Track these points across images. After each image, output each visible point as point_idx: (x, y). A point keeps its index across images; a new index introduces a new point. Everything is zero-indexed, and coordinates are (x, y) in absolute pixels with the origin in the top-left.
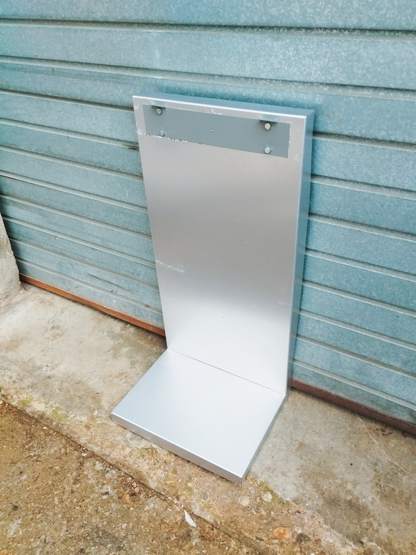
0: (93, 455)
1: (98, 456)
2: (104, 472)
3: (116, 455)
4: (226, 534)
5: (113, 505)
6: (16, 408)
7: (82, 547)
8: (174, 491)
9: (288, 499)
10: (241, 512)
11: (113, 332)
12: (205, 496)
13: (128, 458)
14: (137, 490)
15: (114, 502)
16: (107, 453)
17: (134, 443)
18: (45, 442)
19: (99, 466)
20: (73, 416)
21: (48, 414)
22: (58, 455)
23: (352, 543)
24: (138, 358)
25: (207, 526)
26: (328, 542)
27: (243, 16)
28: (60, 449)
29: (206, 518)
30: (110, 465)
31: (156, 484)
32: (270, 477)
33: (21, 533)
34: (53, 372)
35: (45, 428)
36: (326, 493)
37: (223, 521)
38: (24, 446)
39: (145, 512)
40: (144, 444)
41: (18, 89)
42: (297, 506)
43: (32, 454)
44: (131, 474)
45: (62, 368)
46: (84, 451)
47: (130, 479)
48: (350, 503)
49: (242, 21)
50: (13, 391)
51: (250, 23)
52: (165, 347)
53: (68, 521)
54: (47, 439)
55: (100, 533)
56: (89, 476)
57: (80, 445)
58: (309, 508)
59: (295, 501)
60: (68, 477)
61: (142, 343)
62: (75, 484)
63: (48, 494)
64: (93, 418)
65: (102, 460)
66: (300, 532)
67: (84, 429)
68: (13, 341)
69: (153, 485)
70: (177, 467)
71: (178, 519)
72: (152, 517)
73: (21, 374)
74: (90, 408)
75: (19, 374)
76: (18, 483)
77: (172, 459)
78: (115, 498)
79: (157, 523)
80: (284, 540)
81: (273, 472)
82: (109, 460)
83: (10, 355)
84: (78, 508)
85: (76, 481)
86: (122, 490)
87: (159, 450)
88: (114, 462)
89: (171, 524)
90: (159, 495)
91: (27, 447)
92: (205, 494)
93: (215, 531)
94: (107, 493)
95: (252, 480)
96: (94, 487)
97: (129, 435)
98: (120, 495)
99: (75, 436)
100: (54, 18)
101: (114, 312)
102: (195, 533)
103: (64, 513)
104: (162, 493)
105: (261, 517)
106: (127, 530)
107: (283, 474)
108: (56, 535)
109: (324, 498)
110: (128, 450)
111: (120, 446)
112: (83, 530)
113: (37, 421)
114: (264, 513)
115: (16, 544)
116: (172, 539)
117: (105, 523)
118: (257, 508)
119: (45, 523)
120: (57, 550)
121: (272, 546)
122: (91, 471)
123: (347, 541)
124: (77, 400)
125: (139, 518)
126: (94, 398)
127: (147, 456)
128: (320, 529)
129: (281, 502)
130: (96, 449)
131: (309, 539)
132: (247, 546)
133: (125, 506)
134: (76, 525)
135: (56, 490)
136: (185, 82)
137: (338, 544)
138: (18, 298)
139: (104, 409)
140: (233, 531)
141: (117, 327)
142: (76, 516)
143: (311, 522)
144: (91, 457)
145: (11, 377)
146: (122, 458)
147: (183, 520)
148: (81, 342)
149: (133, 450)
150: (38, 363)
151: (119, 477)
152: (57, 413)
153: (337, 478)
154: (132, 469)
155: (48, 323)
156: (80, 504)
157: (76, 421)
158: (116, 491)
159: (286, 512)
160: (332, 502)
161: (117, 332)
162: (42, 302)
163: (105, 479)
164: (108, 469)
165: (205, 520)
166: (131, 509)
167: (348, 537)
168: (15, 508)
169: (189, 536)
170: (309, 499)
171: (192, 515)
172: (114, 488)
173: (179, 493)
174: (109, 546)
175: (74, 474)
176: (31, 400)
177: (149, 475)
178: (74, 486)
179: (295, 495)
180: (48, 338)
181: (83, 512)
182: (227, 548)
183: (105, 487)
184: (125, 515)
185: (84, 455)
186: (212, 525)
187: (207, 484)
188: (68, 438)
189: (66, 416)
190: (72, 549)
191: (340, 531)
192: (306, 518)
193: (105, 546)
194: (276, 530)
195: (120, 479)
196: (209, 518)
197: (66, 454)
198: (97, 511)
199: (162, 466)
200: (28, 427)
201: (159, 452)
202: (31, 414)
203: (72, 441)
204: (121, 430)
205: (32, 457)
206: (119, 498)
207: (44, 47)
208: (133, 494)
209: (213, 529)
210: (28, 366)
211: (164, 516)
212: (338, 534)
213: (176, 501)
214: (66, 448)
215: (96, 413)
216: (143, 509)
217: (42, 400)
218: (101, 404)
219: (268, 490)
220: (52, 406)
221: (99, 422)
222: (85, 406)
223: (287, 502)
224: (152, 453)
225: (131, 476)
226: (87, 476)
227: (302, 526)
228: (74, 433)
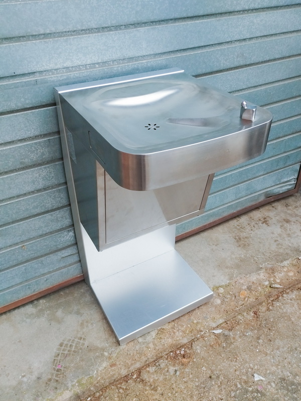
0: (139, 371)
1: (143, 367)
2: (158, 367)
3: (150, 355)
4: (233, 318)
5: (187, 370)
8: (195, 331)
9: (228, 282)
10: (223, 306)
12: (206, 318)
13: (157, 348)
14: (182, 352)
15: (184, 369)
16: (145, 359)
17: (149, 338)
19: (152, 369)
20: (96, 372)
21: (79, 391)
22: (123, 396)
23: (260, 272)
25: (224, 325)
26: (255, 280)
30: (154, 361)
31: (186, 339)
32: (212, 282)
35: (89, 399)
36: (233, 266)
39: (200, 353)
40: (153, 334)
42: (233, 280)
44: (170, 351)
46: (132, 375)
48: (241, 261)
55: (202, 385)
56: (156, 378)
57: (125, 377)
58: (236, 277)
59: (230, 279)
60: (147, 394)
62: (156, 391)
64: (110, 358)
65: (148, 365)
66: (246, 287)
67: (113, 368)
69: (185, 341)
70: (179, 323)
71: (214, 337)
74: (98, 357)
78: (182, 367)
79: (211, 349)
80: (247, 295)
81: (210, 280)
82: (151, 360)
85: (155, 389)
86: (177, 361)
88: (155, 358)
89: (215, 342)
90: (193, 340)
92: (204, 317)
93: (228, 322)
94: (176, 371)
96: (166, 378)
97: (140, 340)
98: (181, 364)
99: (115, 376)
102: (226, 333)
104: (193, 338)
105: (231, 299)
106: (207, 368)
107: (214, 276)
110: (151, 345)
111: (145, 349)
114: (229, 296)
117: (197, 380)
118: (225, 297)
121: (249, 302)
122: (152, 376)
124: (82, 363)
125: (203, 358)
126: (90, 351)
127: (162, 336)
129: (227, 286)
130: (138, 365)
131: (251, 286)
132: (244, 312)
133: (190, 363)
137: (258, 277)
139: (107, 347)
143: (243, 280)
146: (155, 351)
147: (215, 335)
148: (20, 341)
149: (153, 342)
151: (167, 359)
152: (83, 384)
153: (227, 258)
154: (167, 348)
157: (101, 370)
158: (177, 365)
159: (233, 287)
160: (238, 266)
163: (164, 369)
164: (157, 364)
165: (221, 324)
166: (195, 360)
167: (257, 271)
169: (226, 336)
170: (232, 274)
171: (214, 329)
172: (174, 365)
173: (198, 329)
174: (213, 383)
175: (147, 388)
177: (177, 340)
178: (158, 392)
179: (227, 278)
181: (181, 391)
182: (241, 321)
183: (170, 370)
184: (197, 365)
185: (135, 376)
186: (225, 322)
187: (199, 314)
188: (113, 383)
189: (92, 377)
191: (253, 272)
192: (240, 281)
194: (241, 296)
195: (169, 359)
196: (221, 321)
197: (126, 389)
198: (185, 382)
199: (174, 331)
201: (164, 328)
203: (117, 381)
204: (132, 343)
206: (183, 365)
208: (184, 356)
211: (208, 344)
212: (254, 274)
213: (202, 333)
214: (121, 388)
215: (106, 354)
216: (198, 353)
217: (58, 391)
218: (100, 347)
219: (218, 288)
220: (73, 386)
221: (114, 355)
222: (93, 360)
223: (229, 283)
224: (162, 332)
225: (171, 352)
226: (155, 380)
227: (243, 285)
228: (112, 376)
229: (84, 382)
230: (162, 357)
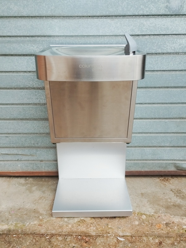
0: (52, 235)
1: (56, 235)
2: (65, 240)
3: (66, 230)
4: (139, 237)
8: (105, 232)
9: (152, 213)
10: (138, 227)
11: (21, 183)
13: (73, 229)
14: (87, 240)
16: (60, 231)
17: (71, 221)
18: (20, 241)
19: (60, 238)
20: (28, 223)
21: (12, 228)
22: (33, 244)
24: (44, 189)
25: (129, 238)
26: (177, 221)
27: (99, 12)
28: (32, 241)
30: (66, 235)
31: (95, 233)
32: (140, 209)
36: (164, 206)
37: (134, 233)
39: (98, 245)
42: (157, 214)
44: (79, 234)
46: (47, 236)
47: (79, 237)
48: (173, 205)
54: (21, 239)
56: (59, 244)
57: (42, 234)
58: (162, 213)
59: (155, 213)
61: (41, 183)
64: (41, 220)
65: (60, 235)
66: (165, 222)
67: (39, 227)
69: (93, 234)
70: (98, 223)
71: (115, 241)
72: (103, 245)
74: (36, 217)
77: (93, 220)
78: (79, 246)
79: (107, 247)
80: (162, 228)
81: (139, 207)
82: (64, 234)
86: (80, 243)
87: (85, 219)
88: (67, 233)
89: (114, 244)
93: (134, 238)
94: (74, 247)
95: (133, 213)
97: (66, 219)
98: (81, 245)
99: (36, 231)
102: (127, 243)
104: (100, 235)
105: (147, 225)
107: (144, 206)
110: (70, 226)
111: (65, 226)
114: (147, 223)
121: (160, 232)
122: (57, 242)
123: (183, 217)
126: (34, 212)
127: (81, 224)
128: (171, 218)
129: (150, 216)
130: (53, 232)
131: (170, 224)
132: (151, 236)
137: (181, 220)
139: (44, 214)
140: (141, 234)
141: (22, 181)
143: (166, 218)
144: (52, 237)
146: (70, 230)
147: (118, 241)
148: (5, 193)
149: (72, 224)
151: (74, 238)
152: (17, 226)
153: (163, 199)
154: (78, 232)
157: (32, 224)
159: (155, 219)
160: (168, 207)
161: (23, 183)
163: (67, 242)
164: (66, 238)
165: (127, 236)
166: (91, 247)
167: (182, 216)
169: (125, 244)
170: (160, 210)
171: (120, 237)
172: (76, 243)
177: (88, 231)
179: (153, 211)
182: (144, 241)
183: (70, 245)
186: (131, 236)
187: (116, 224)
188: (33, 234)
189: (24, 225)
191: (178, 216)
192: (163, 217)
194: (156, 227)
196: (128, 234)
199: (91, 225)
200: (3, 240)
203: (36, 234)
204: (60, 219)
208: (87, 242)
209: (132, 238)
211: (108, 243)
212: (178, 217)
213: (109, 235)
214: (35, 239)
215: (41, 217)
217: (2, 223)
218: (40, 212)
219: (142, 214)
220: (11, 224)
221: (45, 220)
222: (32, 217)
223: (152, 215)
224: (83, 222)
225: (80, 235)
226: (57, 245)
227: (164, 220)
228: (35, 230)
229: (19, 225)
230: (72, 235)
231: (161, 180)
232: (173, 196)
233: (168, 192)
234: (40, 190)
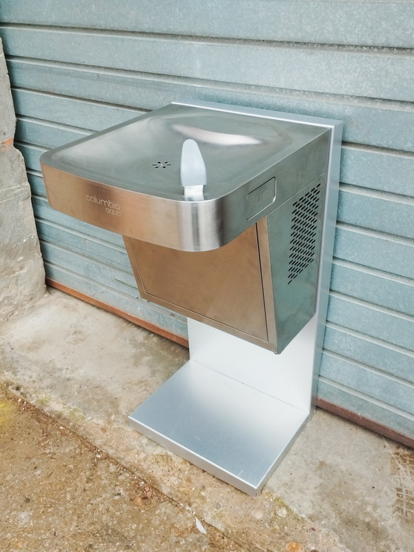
0: (107, 457)
1: (112, 459)
2: (118, 474)
3: (130, 459)
4: (237, 543)
5: (124, 506)
6: (34, 406)
7: (91, 543)
8: (186, 498)
9: (304, 516)
10: (253, 524)
11: (136, 341)
12: (218, 506)
13: (142, 463)
14: (149, 495)
15: (125, 502)
16: (122, 456)
17: (150, 448)
18: (61, 441)
19: (112, 468)
20: (90, 418)
21: (65, 414)
22: (72, 455)
24: (159, 368)
25: (218, 534)
27: (280, 32)
28: (75, 449)
29: (217, 527)
30: (124, 468)
31: (169, 490)
32: (286, 492)
33: (32, 524)
34: (73, 375)
35: (61, 428)
36: (344, 514)
37: (235, 531)
38: (39, 443)
39: (156, 515)
40: (159, 451)
41: (63, 93)
42: (313, 524)
43: (47, 451)
44: (145, 478)
45: (82, 372)
46: (99, 453)
47: (143, 483)
48: (368, 525)
49: (279, 36)
50: (32, 390)
51: (286, 39)
52: (188, 358)
53: (79, 517)
54: (63, 439)
55: (110, 531)
56: (103, 477)
57: (95, 447)
58: (324, 526)
59: (310, 518)
60: (81, 476)
61: (164, 353)
62: (87, 482)
63: (60, 490)
64: (109, 422)
65: (116, 463)
66: (313, 548)
67: (100, 431)
68: (34, 343)
69: (165, 490)
70: (192, 476)
71: (189, 525)
72: (163, 520)
73: (41, 375)
74: (107, 412)
75: (39, 375)
76: (32, 477)
77: (187, 467)
78: (127, 499)
79: (167, 527)
81: (290, 488)
82: (123, 463)
83: (31, 356)
84: (89, 505)
85: (89, 480)
86: (134, 493)
87: (174, 458)
88: (128, 466)
89: (181, 529)
90: (171, 500)
91: (42, 444)
92: (218, 504)
93: (226, 540)
94: (119, 494)
95: (267, 494)
96: (106, 487)
97: (145, 441)
98: (132, 498)
99: (91, 437)
100: (103, 28)
101: (138, 320)
102: (205, 540)
103: (75, 509)
104: (174, 499)
105: (274, 531)
106: (137, 530)
107: (301, 491)
108: (66, 530)
109: (340, 517)
110: (142, 456)
111: (135, 451)
112: (92, 527)
113: (54, 421)
114: (277, 527)
115: (26, 534)
116: (181, 543)
117: (115, 522)
118: (271, 522)
119: (56, 517)
120: (66, 543)
122: (104, 472)
124: (95, 403)
125: (149, 521)
126: (112, 403)
127: (161, 463)
128: (334, 547)
129: (296, 518)
130: (111, 452)
133: (136, 508)
134: (86, 522)
135: (69, 487)
136: (223, 90)
138: (42, 301)
139: (121, 414)
140: (243, 541)
141: (140, 336)
142: (86, 513)
143: (325, 540)
144: (105, 459)
145: (31, 377)
146: (136, 462)
147: (194, 527)
148: (102, 349)
149: (147, 455)
150: (59, 366)
151: (132, 480)
152: (74, 415)
153: (356, 500)
154: (145, 474)
155: (71, 327)
156: (92, 502)
157: (93, 422)
158: (128, 493)
159: (300, 528)
160: (349, 522)
161: (139, 341)
162: (66, 306)
163: (118, 481)
164: (121, 472)
165: (215, 529)
166: (142, 511)
168: (28, 500)
169: (199, 541)
170: (326, 517)
171: (203, 522)
172: (127, 490)
173: (192, 500)
174: (118, 544)
175: (88, 473)
176: (49, 400)
177: (162, 481)
178: (86, 485)
179: (310, 512)
180: (70, 342)
181: (94, 509)
183: (117, 488)
184: (136, 517)
185: (99, 456)
186: (223, 534)
187: (221, 495)
188: (83, 439)
189: (83, 418)
190: (81, 544)
192: (320, 535)
193: (114, 543)
194: (287, 545)
195: (133, 482)
196: (220, 526)
197: (81, 454)
198: (108, 510)
199: (176, 474)
200: (44, 426)
201: (174, 460)
202: (49, 414)
203: (88, 442)
204: (137, 435)
205: (47, 454)
206: (131, 500)
207: (91, 54)
208: (145, 498)
209: (223, 538)
210: (48, 367)
211: (174, 521)
213: (188, 508)
214: (81, 448)
215: (113, 417)
216: (155, 512)
217: (60, 400)
218: (120, 408)
219: (283, 505)
220: (69, 407)
221: (115, 426)
222: (102, 409)
223: (302, 518)
224: (167, 460)
225: (144, 480)
226: (100, 476)
227: (316, 543)
228: (90, 434)
229: (77, 414)
231: (398, 454)
232: (390, 504)
233: (385, 489)
234: (151, 367)
